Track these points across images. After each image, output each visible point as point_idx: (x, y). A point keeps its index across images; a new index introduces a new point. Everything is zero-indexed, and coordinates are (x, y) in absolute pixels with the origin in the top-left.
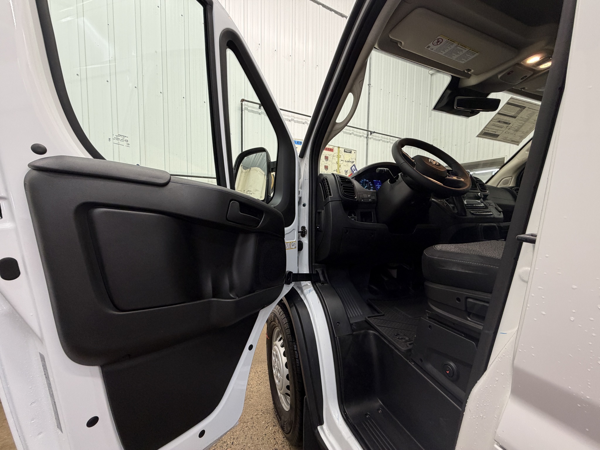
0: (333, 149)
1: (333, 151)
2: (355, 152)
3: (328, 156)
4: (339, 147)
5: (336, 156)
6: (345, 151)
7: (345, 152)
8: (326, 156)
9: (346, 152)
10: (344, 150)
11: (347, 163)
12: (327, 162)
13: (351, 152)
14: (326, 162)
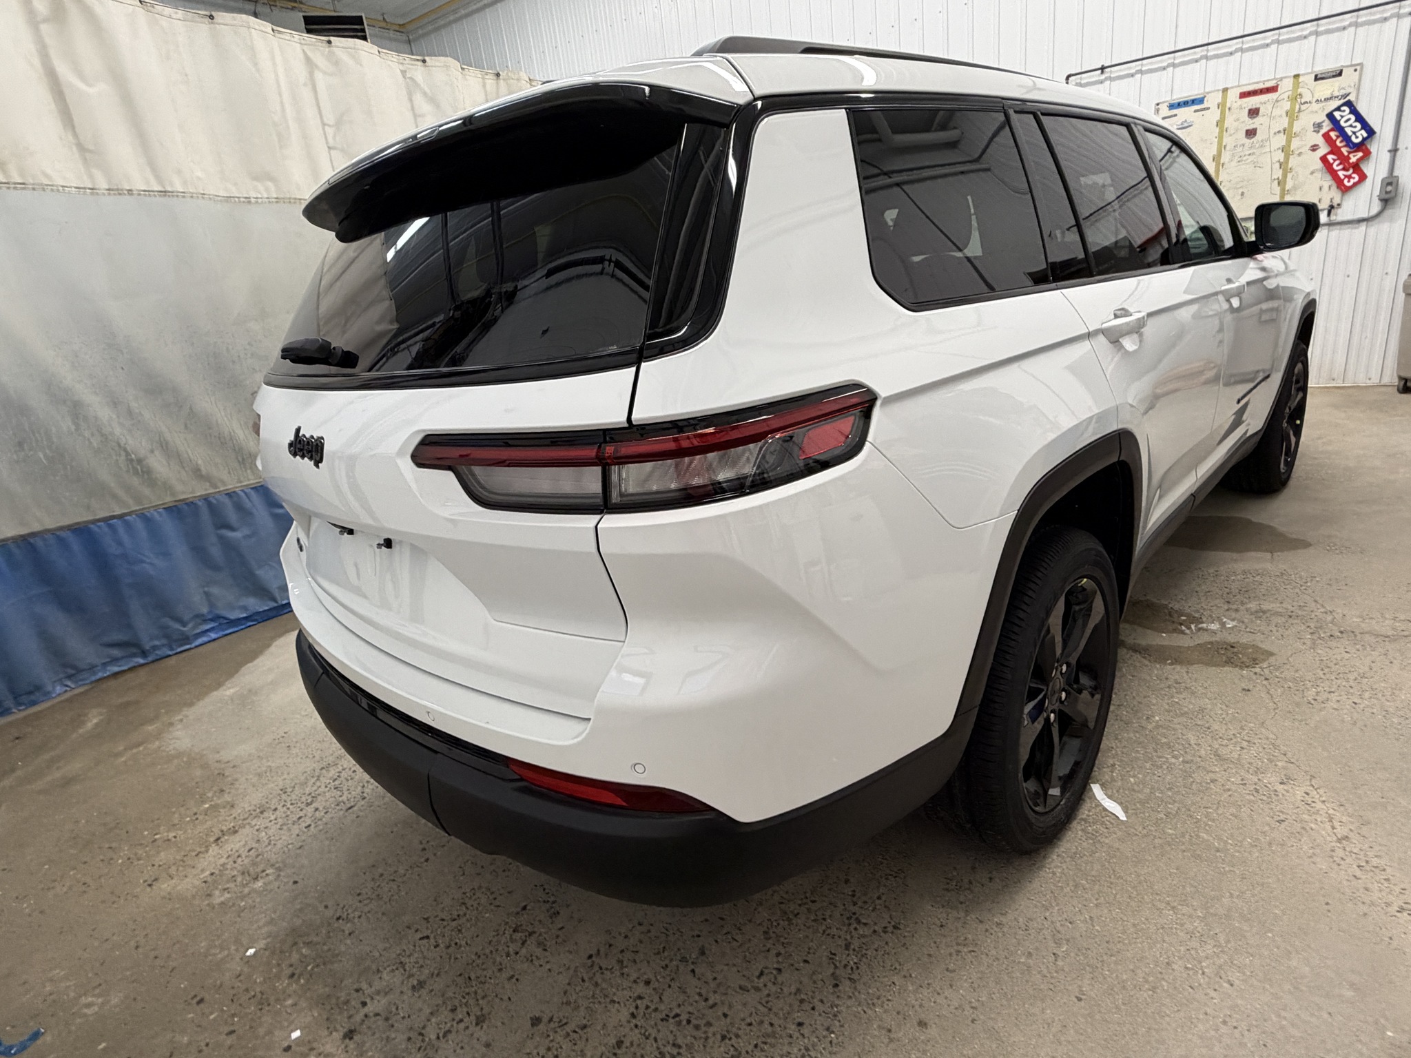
0: (1277, 87)
1: (1277, 91)
2: (1358, 68)
3: (1258, 106)
4: (1296, 76)
5: (1286, 99)
6: (1319, 76)
7: (1316, 79)
8: (1254, 107)
9: (1322, 79)
10: (1316, 76)
11: (1321, 105)
12: (1255, 120)
13: (1340, 74)
14: (1251, 121)
